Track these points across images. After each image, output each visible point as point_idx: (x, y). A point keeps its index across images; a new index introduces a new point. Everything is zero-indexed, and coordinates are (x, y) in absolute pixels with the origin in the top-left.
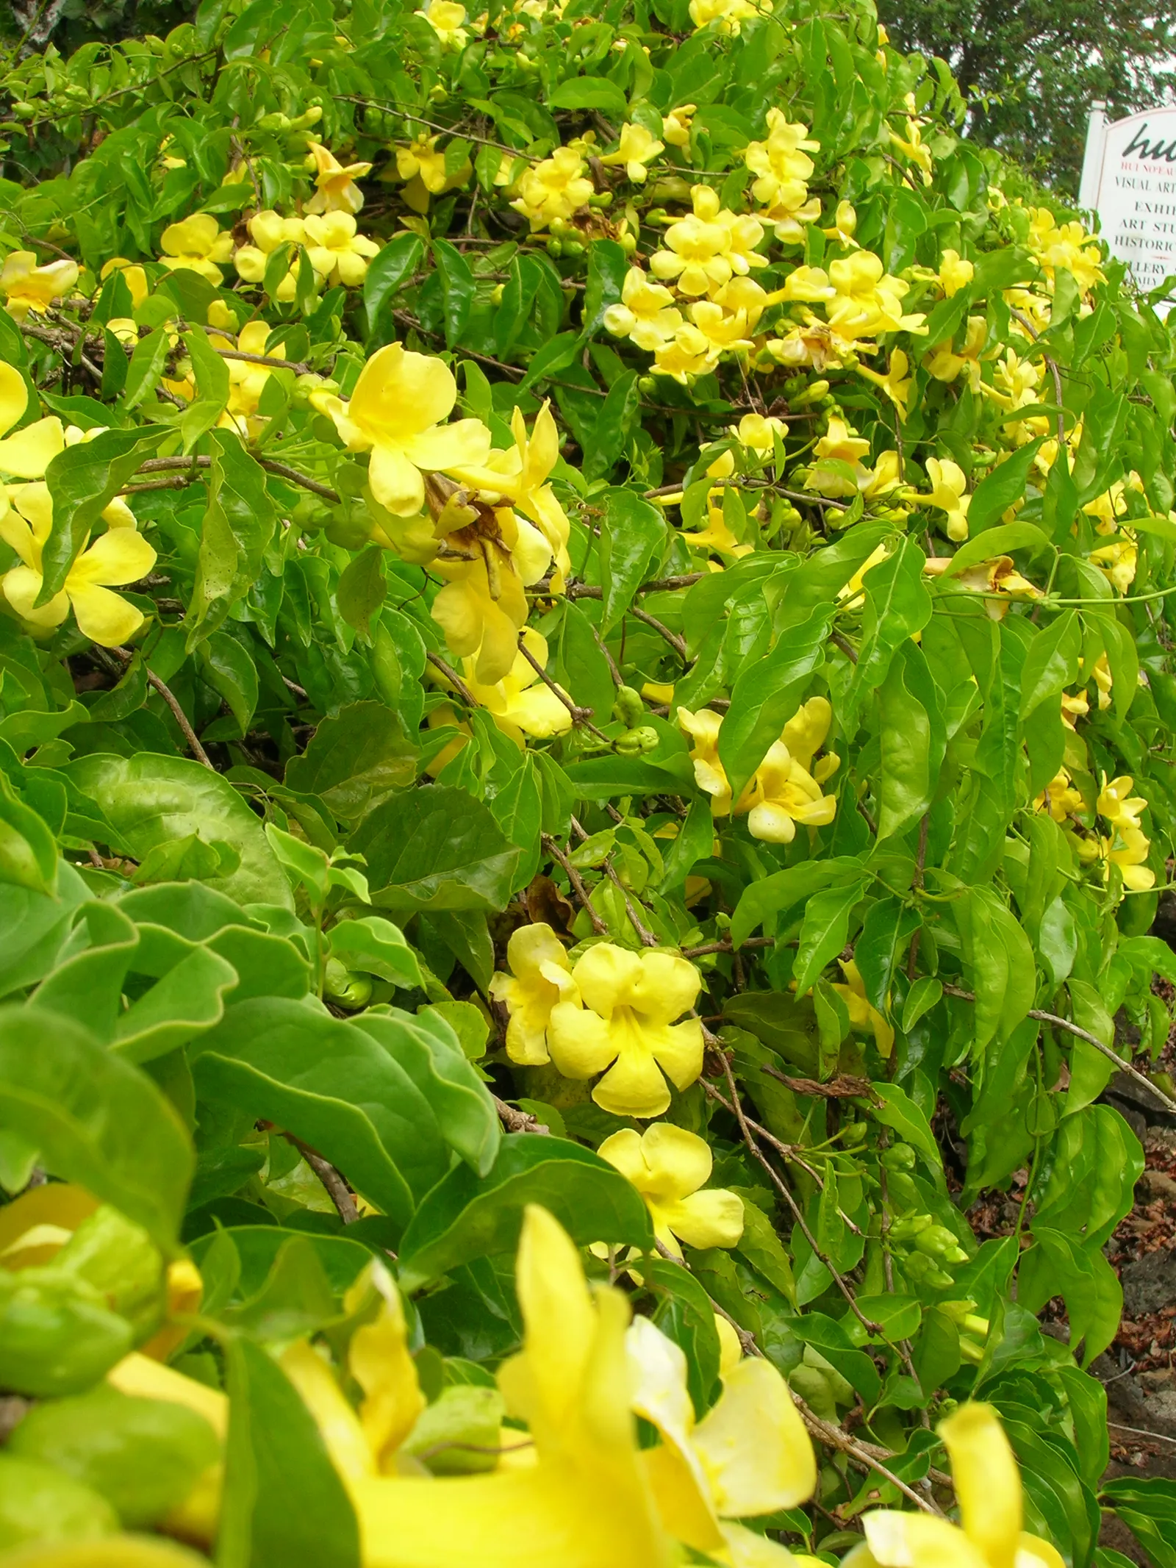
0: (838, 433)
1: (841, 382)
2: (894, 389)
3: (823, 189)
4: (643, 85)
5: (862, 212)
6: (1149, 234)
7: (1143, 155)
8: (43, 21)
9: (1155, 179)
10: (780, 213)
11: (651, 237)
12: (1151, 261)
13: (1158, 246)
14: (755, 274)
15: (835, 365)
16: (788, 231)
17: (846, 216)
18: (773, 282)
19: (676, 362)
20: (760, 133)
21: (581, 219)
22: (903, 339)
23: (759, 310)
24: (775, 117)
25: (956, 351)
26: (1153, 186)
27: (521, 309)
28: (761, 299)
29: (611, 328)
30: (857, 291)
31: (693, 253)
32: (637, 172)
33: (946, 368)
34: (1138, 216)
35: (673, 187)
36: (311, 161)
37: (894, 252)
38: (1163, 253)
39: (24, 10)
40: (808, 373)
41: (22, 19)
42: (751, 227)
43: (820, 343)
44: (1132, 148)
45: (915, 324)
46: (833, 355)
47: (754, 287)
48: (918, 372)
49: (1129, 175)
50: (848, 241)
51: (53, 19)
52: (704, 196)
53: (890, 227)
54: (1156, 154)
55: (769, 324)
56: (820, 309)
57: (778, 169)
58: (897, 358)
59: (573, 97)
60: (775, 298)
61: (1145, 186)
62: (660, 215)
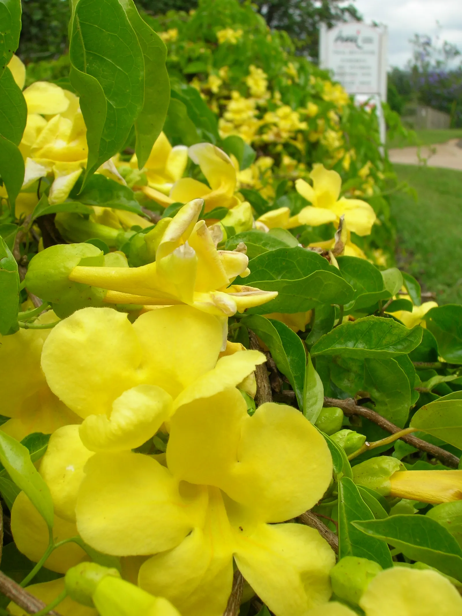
0: (287, 160)
1: (286, 146)
2: (300, 145)
3: (270, 88)
4: (210, 62)
5: (283, 94)
10: (258, 97)
11: (223, 109)
14: (255, 116)
15: (283, 141)
16: (262, 102)
17: (278, 95)
18: (260, 117)
20: (248, 73)
22: (300, 131)
23: (258, 126)
24: (252, 68)
25: (316, 132)
28: (257, 124)
30: (285, 117)
32: (215, 89)
33: (313, 137)
35: (225, 93)
37: (294, 104)
40: (275, 144)
42: (251, 102)
43: (278, 135)
45: (303, 126)
46: (282, 138)
47: (255, 120)
48: (306, 139)
49: (338, 49)
50: (279, 103)
52: (235, 94)
53: (291, 97)
55: (261, 131)
56: (275, 125)
57: (256, 84)
58: (300, 137)
59: (191, 69)
60: (262, 122)
62: (223, 102)
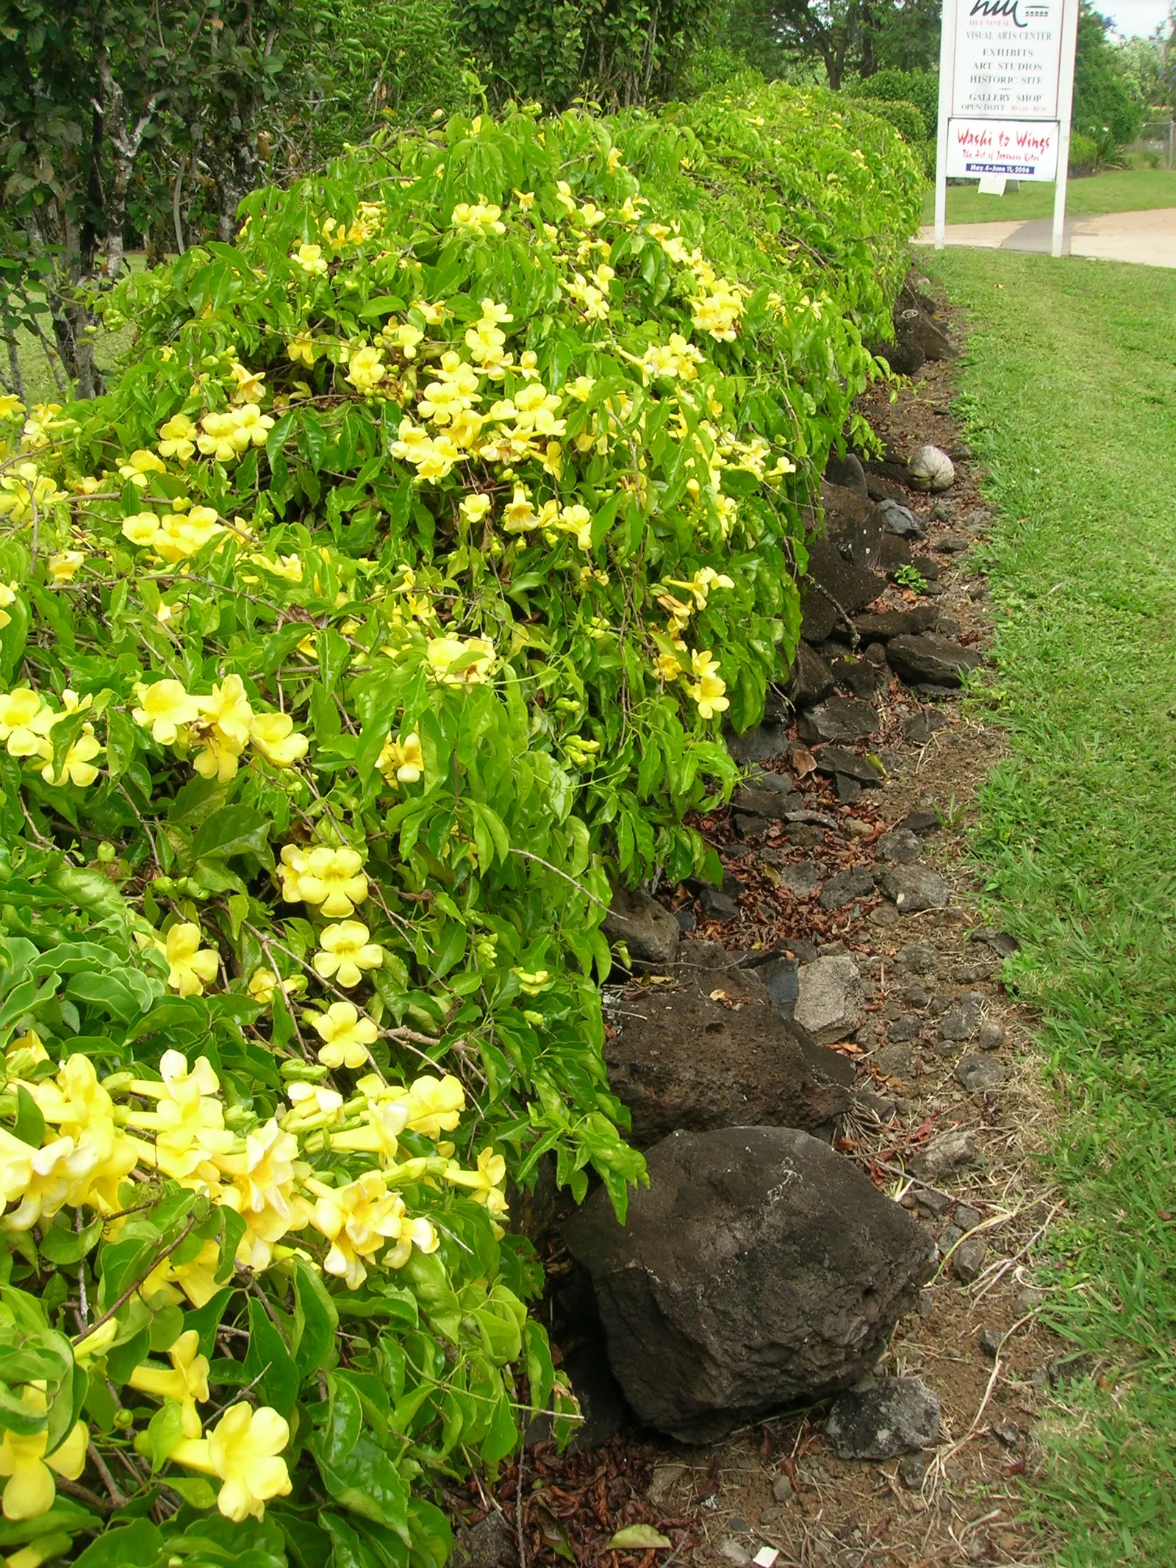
0: (520, 496)
1: (520, 466)
2: (552, 466)
3: (513, 347)
6: (995, 72)
7: (985, 13)
8: (131, 142)
9: (996, 30)
10: (489, 365)
12: (999, 93)
13: (1003, 80)
14: (476, 407)
15: (517, 459)
16: (496, 374)
17: (529, 357)
18: (484, 410)
19: (429, 470)
21: (382, 384)
23: (479, 427)
24: (488, 302)
25: (589, 433)
26: (995, 35)
27: (351, 445)
28: (478, 421)
29: (395, 454)
30: (533, 406)
31: (439, 400)
32: (410, 352)
33: (584, 445)
34: (986, 59)
35: (436, 351)
36: (234, 375)
37: (555, 378)
38: (1006, 85)
39: (119, 137)
40: (502, 465)
41: (118, 143)
42: (471, 380)
43: (506, 449)
44: (976, 9)
46: (515, 453)
47: (474, 414)
48: (566, 452)
49: (977, 29)
50: (529, 375)
51: (138, 139)
52: (450, 358)
54: (995, 12)
55: (483, 436)
56: (511, 423)
57: (486, 341)
59: (375, 310)
60: (486, 419)
61: (989, 36)
